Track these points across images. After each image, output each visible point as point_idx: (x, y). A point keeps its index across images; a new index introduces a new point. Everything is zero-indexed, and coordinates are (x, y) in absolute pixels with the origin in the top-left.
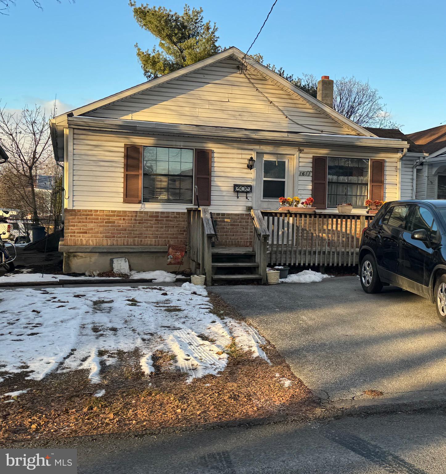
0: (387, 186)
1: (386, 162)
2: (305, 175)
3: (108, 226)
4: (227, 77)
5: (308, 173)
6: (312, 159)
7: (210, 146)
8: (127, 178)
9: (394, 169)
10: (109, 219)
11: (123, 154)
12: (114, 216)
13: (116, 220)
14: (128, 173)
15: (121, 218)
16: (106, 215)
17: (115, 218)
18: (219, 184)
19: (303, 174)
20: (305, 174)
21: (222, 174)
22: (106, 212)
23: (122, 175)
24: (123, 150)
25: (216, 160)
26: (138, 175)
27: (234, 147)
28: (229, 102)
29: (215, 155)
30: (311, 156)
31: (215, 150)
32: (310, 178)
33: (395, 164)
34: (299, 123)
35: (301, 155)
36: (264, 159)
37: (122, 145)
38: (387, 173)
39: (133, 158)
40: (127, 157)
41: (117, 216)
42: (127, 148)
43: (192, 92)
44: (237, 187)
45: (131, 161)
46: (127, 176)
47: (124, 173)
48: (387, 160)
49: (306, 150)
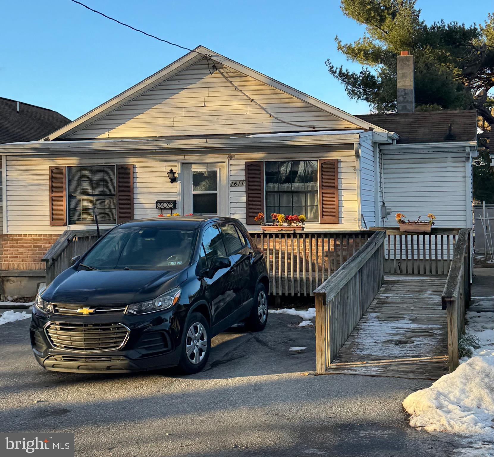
0: (344, 193)
1: (342, 162)
2: (237, 185)
3: (36, 250)
4: (203, 79)
5: (241, 183)
6: (245, 166)
7: (133, 161)
8: (52, 200)
9: (351, 170)
10: (36, 243)
11: (49, 176)
12: (41, 239)
13: (43, 244)
14: (53, 195)
15: (47, 242)
16: (34, 240)
17: (42, 242)
18: (142, 201)
19: (235, 184)
20: (238, 183)
21: (145, 190)
22: (34, 236)
23: (48, 198)
24: (48, 172)
25: (138, 175)
26: (62, 197)
27: (156, 159)
28: (205, 106)
29: (137, 170)
30: (243, 162)
31: (137, 165)
32: (243, 189)
33: (352, 164)
34: (286, 121)
35: (232, 162)
36: (193, 170)
37: (48, 167)
38: (342, 176)
39: (57, 180)
40: (52, 179)
41: (43, 240)
42: (52, 170)
43: (167, 101)
44: (159, 204)
45: (56, 184)
46: (52, 198)
47: (50, 195)
48: (342, 159)
49: (237, 155)
